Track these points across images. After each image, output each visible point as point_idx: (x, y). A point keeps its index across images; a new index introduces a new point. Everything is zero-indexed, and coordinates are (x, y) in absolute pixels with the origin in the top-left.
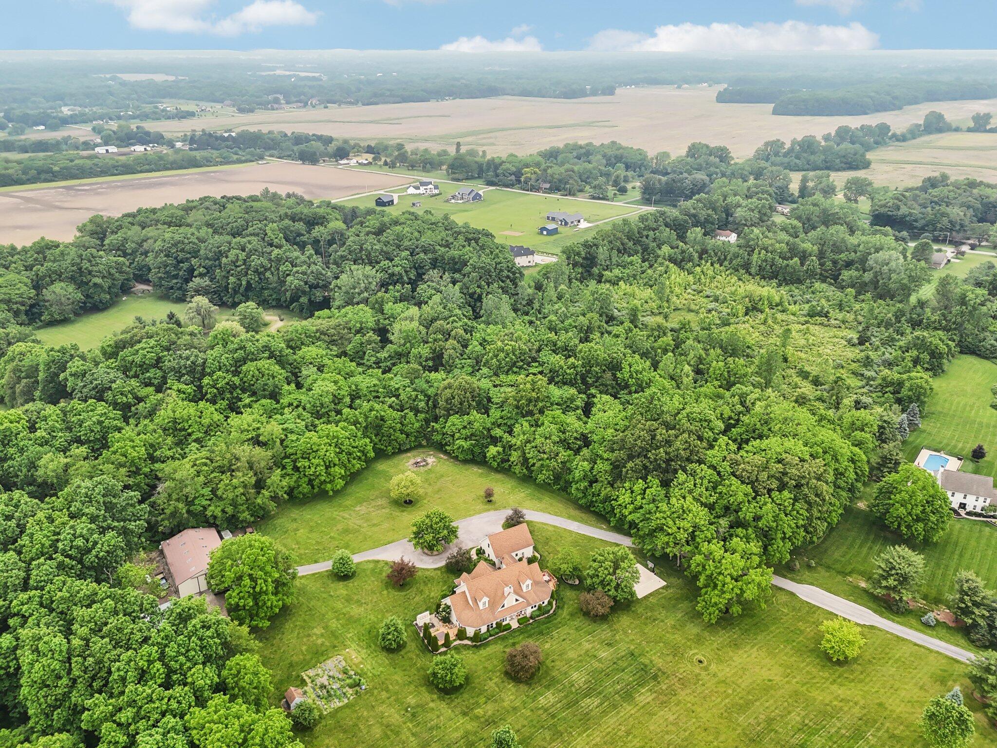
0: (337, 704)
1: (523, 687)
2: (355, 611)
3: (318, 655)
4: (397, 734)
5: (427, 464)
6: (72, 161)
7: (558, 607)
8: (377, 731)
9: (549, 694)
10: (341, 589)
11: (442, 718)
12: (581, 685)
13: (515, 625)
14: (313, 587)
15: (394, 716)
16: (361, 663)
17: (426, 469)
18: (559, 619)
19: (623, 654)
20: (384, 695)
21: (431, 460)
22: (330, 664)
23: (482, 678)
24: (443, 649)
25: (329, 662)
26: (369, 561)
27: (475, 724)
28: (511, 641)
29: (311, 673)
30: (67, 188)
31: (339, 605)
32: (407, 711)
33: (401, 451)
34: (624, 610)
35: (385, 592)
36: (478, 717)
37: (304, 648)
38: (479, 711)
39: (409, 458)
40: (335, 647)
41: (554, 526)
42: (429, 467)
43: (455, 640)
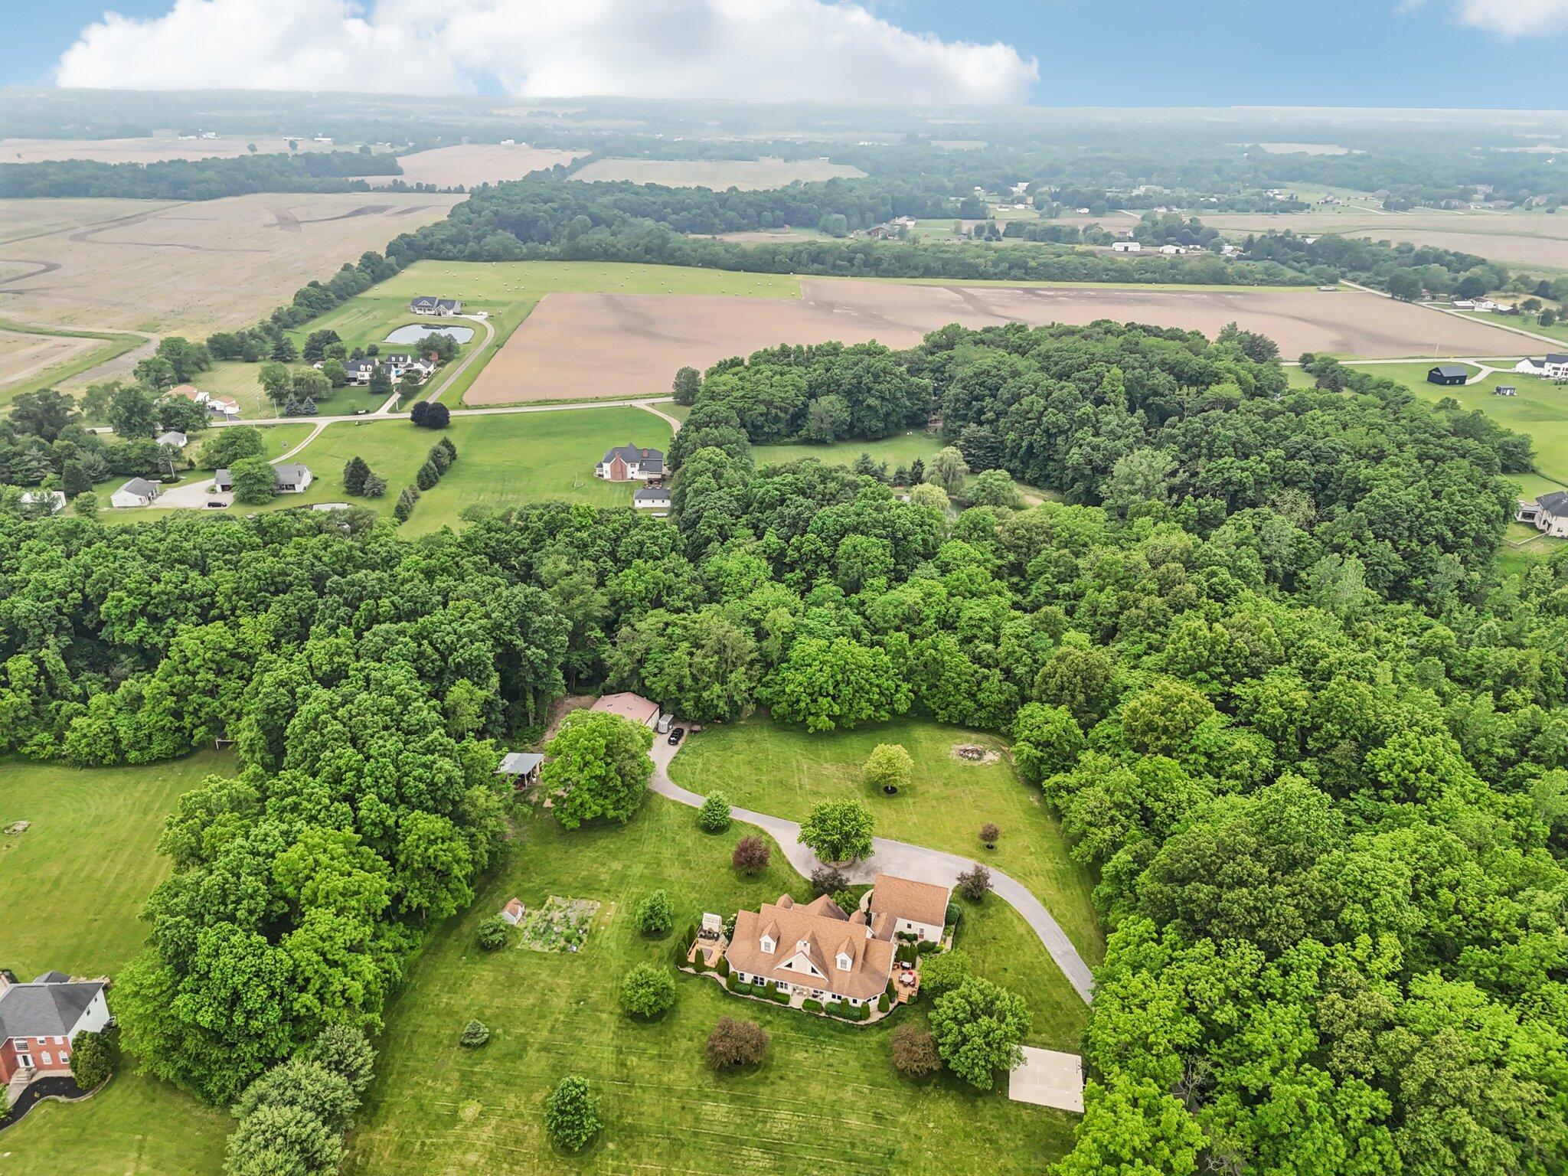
0: (538, 946)
1: (710, 1078)
2: (673, 871)
3: (587, 887)
4: (542, 1016)
5: (979, 759)
7: (879, 1025)
8: (531, 1000)
9: (725, 1107)
10: (691, 838)
11: (594, 1037)
12: (775, 1130)
13: (796, 1002)
14: (672, 818)
15: (561, 999)
16: (606, 925)
17: (969, 763)
18: (856, 1039)
19: (881, 1142)
20: (582, 971)
21: (991, 757)
22: (584, 904)
23: (683, 1030)
24: (690, 970)
25: (584, 902)
26: (756, 828)
27: (613, 1069)
28: (768, 1017)
29: (559, 900)
31: (667, 853)
32: (578, 1003)
33: (962, 724)
34: (963, 1093)
35: (724, 870)
36: (623, 1065)
37: (584, 873)
38: (632, 1061)
39: (969, 740)
40: (608, 891)
41: (1031, 932)
42: (977, 764)
43: (711, 969)
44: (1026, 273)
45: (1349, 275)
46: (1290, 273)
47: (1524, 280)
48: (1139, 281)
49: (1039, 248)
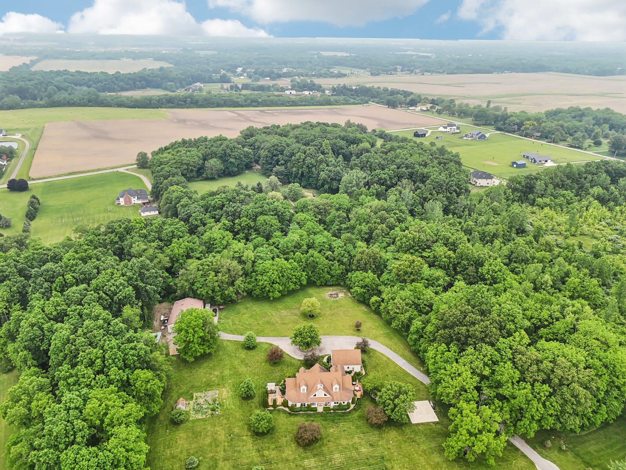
0: (199, 416)
1: (301, 450)
2: (242, 369)
3: (209, 386)
4: (217, 446)
5: (337, 297)
6: (269, 97)
7: (354, 409)
8: (208, 440)
9: (313, 460)
10: (243, 354)
11: (245, 447)
12: (336, 463)
13: (320, 409)
14: (231, 348)
15: (222, 436)
16: (225, 399)
17: (335, 299)
18: (349, 417)
19: (377, 455)
20: (225, 421)
21: (341, 295)
22: (210, 393)
23: (281, 434)
24: (271, 408)
25: (210, 392)
26: (267, 343)
27: (260, 459)
28: (312, 419)
29: (199, 394)
30: (261, 111)
31: (236, 363)
32: (230, 436)
33: (326, 285)
34: (396, 426)
35: (264, 364)
36: (263, 456)
37: (204, 380)
38: (266, 453)
39: (330, 290)
40: (219, 385)
41: (388, 358)
42: (337, 299)
43: (280, 406)
44: (258, 104)
45: (371, 100)
46: (352, 101)
47: (426, 99)
48: (301, 105)
49: (260, 94)
